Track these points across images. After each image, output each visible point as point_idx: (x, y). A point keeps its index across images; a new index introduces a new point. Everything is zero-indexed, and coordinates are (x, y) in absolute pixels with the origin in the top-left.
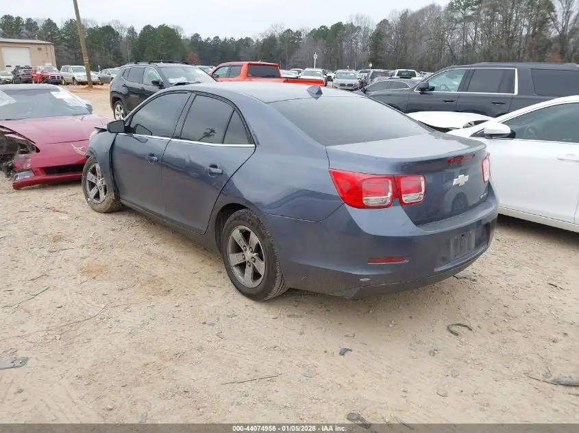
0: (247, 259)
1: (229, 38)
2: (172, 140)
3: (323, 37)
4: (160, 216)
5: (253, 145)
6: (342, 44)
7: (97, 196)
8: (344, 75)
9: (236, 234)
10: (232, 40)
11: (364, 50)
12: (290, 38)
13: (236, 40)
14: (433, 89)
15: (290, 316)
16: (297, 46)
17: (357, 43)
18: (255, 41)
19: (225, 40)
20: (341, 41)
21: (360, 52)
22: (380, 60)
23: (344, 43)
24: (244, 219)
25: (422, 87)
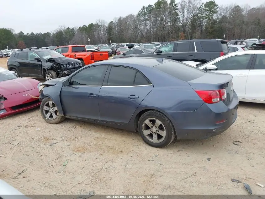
0: (154, 131)
1: (39, 33)
2: (102, 86)
3: (85, 30)
4: (98, 120)
5: (152, 85)
6: (94, 33)
7: (51, 116)
8: (104, 47)
9: (147, 122)
10: (40, 34)
11: (105, 35)
12: (69, 32)
13: (43, 34)
14: (161, 52)
15: (178, 151)
16: (74, 35)
17: (101, 32)
18: (52, 34)
19: (37, 34)
20: (93, 32)
21: (102, 36)
22: (112, 39)
23: (95, 33)
24: (153, 115)
25: (157, 52)
